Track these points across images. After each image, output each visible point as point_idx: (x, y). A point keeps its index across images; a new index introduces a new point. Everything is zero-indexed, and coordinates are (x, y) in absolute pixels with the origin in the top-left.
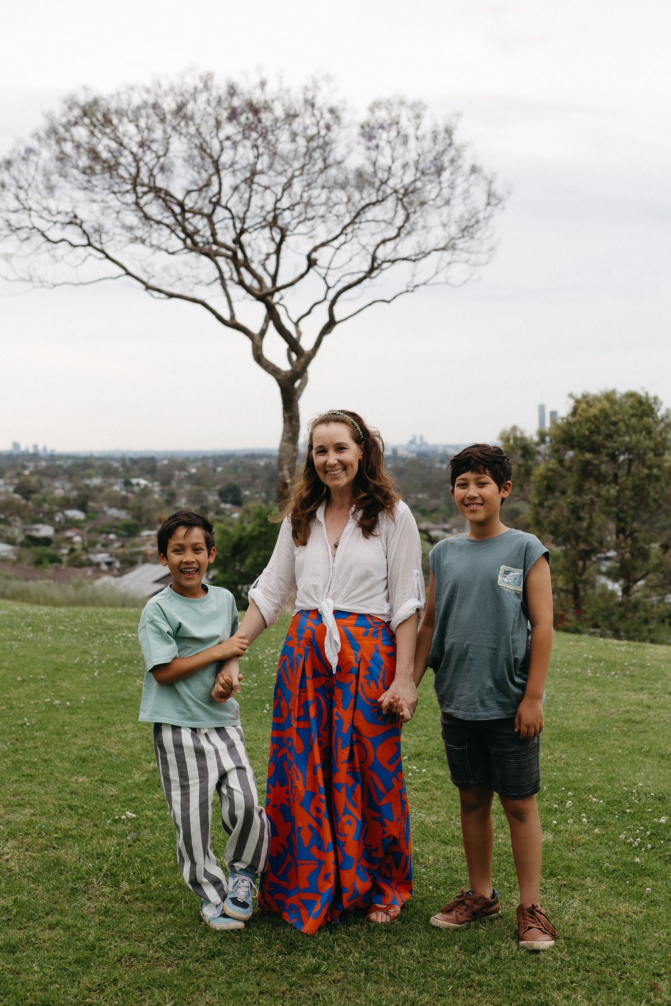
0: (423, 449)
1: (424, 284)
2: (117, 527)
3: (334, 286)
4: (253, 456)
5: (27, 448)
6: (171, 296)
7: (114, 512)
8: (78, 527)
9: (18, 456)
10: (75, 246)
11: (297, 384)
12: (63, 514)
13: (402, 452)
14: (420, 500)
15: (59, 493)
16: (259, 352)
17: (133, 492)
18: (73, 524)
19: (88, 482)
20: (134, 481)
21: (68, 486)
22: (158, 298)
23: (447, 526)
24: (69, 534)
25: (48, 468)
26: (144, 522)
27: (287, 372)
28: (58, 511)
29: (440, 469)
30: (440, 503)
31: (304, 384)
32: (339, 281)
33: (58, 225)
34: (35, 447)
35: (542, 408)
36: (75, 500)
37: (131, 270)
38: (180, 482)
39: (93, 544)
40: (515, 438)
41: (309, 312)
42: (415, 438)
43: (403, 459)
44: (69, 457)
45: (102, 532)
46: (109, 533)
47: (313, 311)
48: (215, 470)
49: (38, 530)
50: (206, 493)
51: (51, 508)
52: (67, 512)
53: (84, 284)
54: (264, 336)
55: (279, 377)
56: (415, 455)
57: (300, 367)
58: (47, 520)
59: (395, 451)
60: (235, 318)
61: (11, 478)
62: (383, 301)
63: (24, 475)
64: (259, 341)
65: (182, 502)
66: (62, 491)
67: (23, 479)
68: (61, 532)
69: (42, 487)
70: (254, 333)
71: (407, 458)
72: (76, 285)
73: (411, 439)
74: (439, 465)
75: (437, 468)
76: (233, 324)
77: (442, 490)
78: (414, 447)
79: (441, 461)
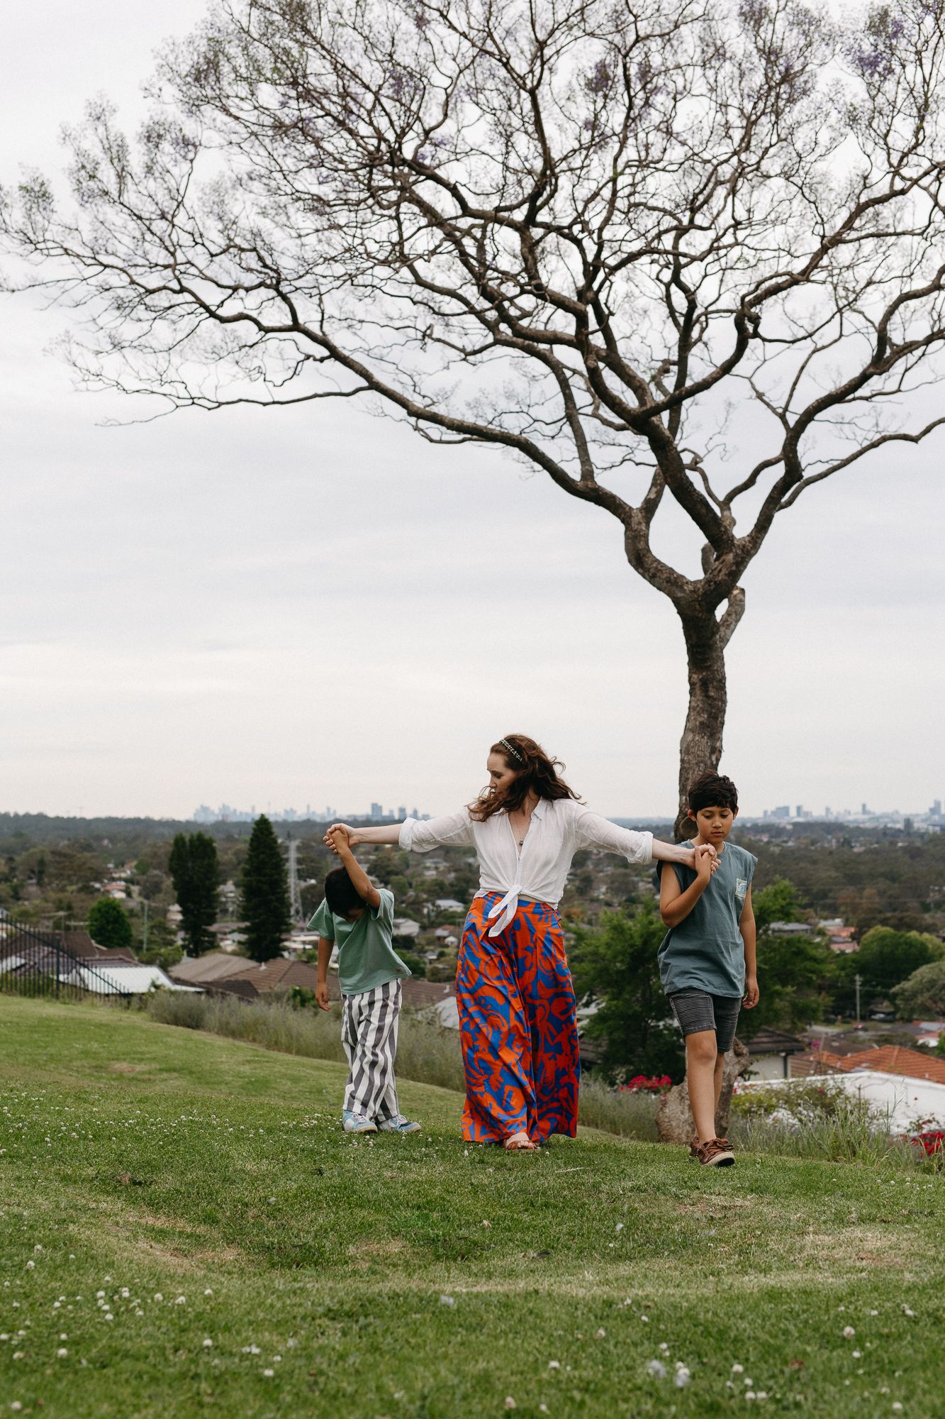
5: (391, 811)
8: (453, 924)
10: (268, 330)
11: (721, 610)
12: (433, 905)
13: (918, 825)
15: (431, 874)
16: (641, 545)
18: (449, 919)
21: (443, 866)
22: (441, 442)
24: (440, 932)
27: (695, 582)
28: (427, 901)
31: (737, 611)
34: (402, 810)
36: (451, 885)
37: (379, 377)
42: (937, 804)
43: (922, 836)
47: (759, 478)
50: (636, 879)
51: (417, 896)
52: (440, 902)
53: (282, 403)
54: (652, 515)
55: (680, 595)
56: (938, 829)
57: (724, 571)
58: (410, 912)
59: (908, 823)
60: (592, 477)
61: (368, 853)
62: (905, 437)
63: (383, 849)
64: (640, 523)
65: (601, 891)
66: (434, 872)
67: (381, 855)
68: (429, 930)
69: (408, 866)
70: (631, 508)
71: (927, 833)
72: (265, 404)
73: (932, 805)
76: (587, 490)
78: (936, 817)
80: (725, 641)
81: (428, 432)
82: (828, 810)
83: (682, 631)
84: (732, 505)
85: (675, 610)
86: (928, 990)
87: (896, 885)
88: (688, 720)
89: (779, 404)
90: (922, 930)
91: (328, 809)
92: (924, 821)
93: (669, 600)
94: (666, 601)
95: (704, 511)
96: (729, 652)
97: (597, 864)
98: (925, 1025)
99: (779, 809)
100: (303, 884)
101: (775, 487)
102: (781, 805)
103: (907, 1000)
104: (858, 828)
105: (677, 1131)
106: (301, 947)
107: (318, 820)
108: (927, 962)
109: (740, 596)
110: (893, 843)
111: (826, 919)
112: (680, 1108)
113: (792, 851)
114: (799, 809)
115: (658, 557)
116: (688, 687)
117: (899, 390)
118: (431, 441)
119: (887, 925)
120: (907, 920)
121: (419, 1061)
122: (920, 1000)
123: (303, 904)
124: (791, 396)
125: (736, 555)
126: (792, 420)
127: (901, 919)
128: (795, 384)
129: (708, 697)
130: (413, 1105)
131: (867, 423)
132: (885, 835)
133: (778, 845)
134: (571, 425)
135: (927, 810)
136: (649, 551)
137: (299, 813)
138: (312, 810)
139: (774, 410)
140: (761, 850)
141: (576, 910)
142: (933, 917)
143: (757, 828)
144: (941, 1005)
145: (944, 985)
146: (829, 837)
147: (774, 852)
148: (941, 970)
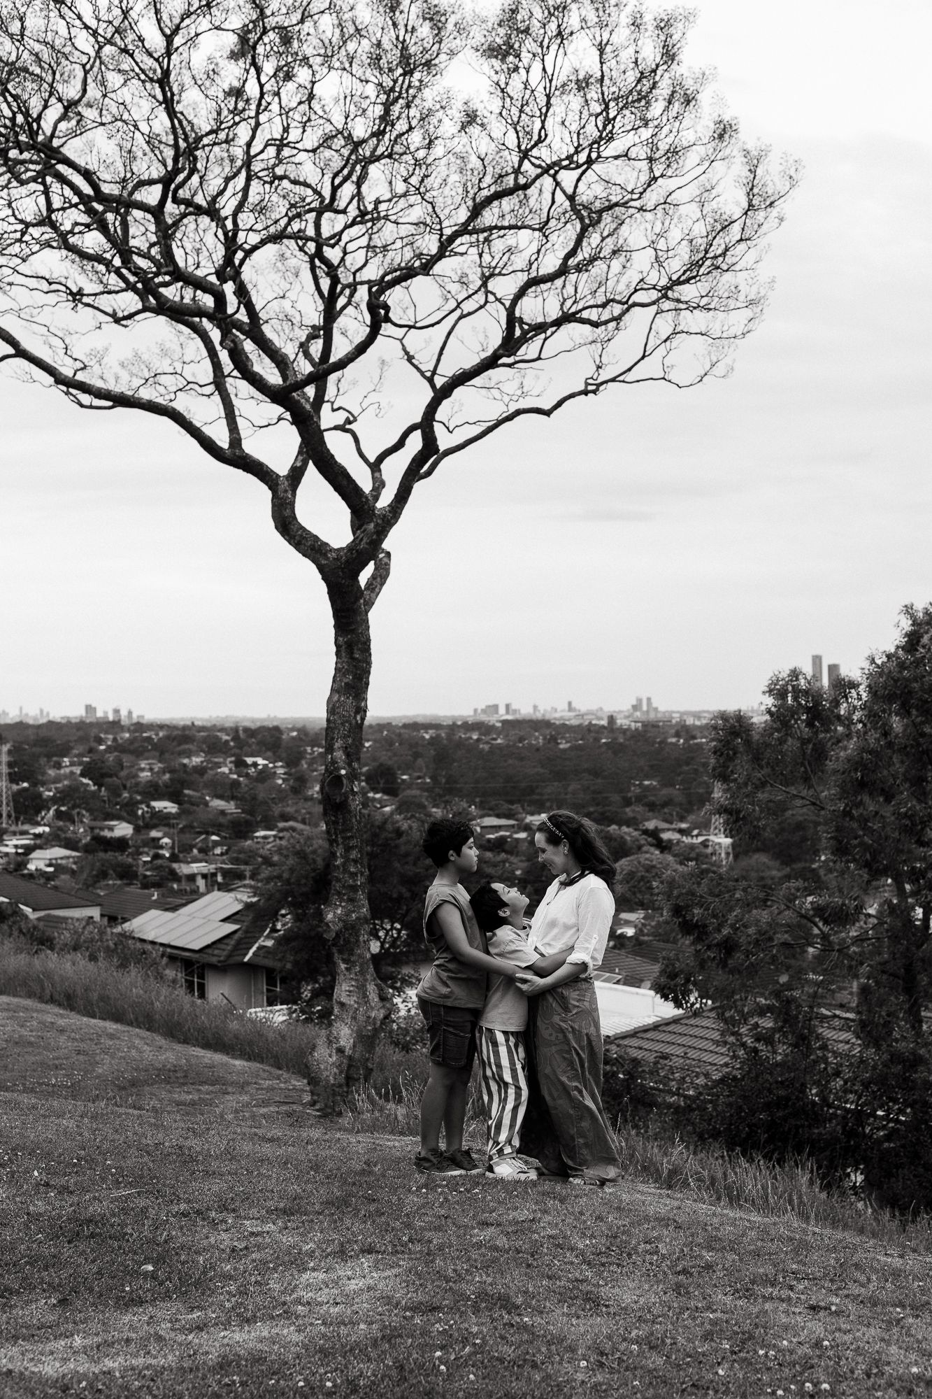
0: (652, 716)
2: (220, 825)
4: (415, 726)
5: (105, 714)
7: (218, 804)
8: (168, 825)
9: (91, 724)
12: (148, 806)
13: (621, 722)
14: (647, 788)
15: (145, 775)
16: (288, 512)
17: (247, 775)
18: (161, 820)
19: (186, 761)
20: (249, 760)
21: (157, 767)
23: (684, 826)
24: (154, 834)
25: (131, 741)
26: (259, 818)
27: (343, 548)
28: (141, 802)
29: (675, 744)
30: (675, 791)
31: (384, 572)
34: (117, 711)
35: (817, 661)
36: (166, 786)
38: (312, 762)
39: (186, 848)
40: (797, 692)
42: (640, 701)
43: (624, 731)
44: (161, 727)
45: (200, 833)
46: (208, 834)
49: (111, 829)
51: (131, 798)
52: (154, 804)
54: (299, 483)
55: (323, 562)
56: (640, 724)
58: (125, 814)
59: (612, 719)
60: (240, 445)
61: (81, 755)
62: (537, 411)
63: (98, 751)
64: (286, 491)
66: (149, 774)
67: (95, 757)
68: (143, 832)
69: (122, 768)
70: (278, 475)
71: (629, 729)
73: (634, 703)
74: (674, 740)
75: (671, 743)
76: (236, 458)
77: (679, 775)
78: (638, 714)
79: (677, 735)
80: (370, 604)
81: (79, 398)
82: (535, 707)
83: (327, 596)
84: (382, 466)
85: (320, 576)
86: (627, 882)
87: (599, 781)
88: (334, 681)
89: (427, 367)
90: (621, 823)
91: (42, 711)
92: (627, 717)
93: (313, 567)
94: (312, 568)
95: (345, 483)
96: (373, 616)
97: (310, 764)
98: (624, 916)
99: (489, 707)
100: (15, 787)
101: (414, 460)
102: (491, 703)
104: (564, 725)
105: (325, 1074)
106: (13, 851)
107: (31, 722)
108: (627, 856)
109: (386, 560)
110: (597, 740)
111: (532, 814)
112: (328, 1051)
113: (499, 747)
114: (508, 706)
115: (303, 524)
116: (334, 649)
117: (539, 358)
118: (82, 406)
120: (608, 814)
121: (95, 996)
123: (15, 808)
124: (438, 360)
125: (377, 525)
126: (439, 382)
127: (602, 814)
128: (442, 349)
129: (353, 658)
130: (82, 1045)
131: (511, 387)
132: (590, 731)
133: (487, 743)
134: (220, 394)
135: (630, 707)
136: (295, 518)
137: (11, 715)
138: (24, 712)
139: (422, 373)
140: (471, 748)
141: (290, 810)
142: (633, 811)
143: (468, 726)
144: (640, 896)
145: (642, 876)
146: (537, 734)
147: (483, 749)
148: (639, 863)
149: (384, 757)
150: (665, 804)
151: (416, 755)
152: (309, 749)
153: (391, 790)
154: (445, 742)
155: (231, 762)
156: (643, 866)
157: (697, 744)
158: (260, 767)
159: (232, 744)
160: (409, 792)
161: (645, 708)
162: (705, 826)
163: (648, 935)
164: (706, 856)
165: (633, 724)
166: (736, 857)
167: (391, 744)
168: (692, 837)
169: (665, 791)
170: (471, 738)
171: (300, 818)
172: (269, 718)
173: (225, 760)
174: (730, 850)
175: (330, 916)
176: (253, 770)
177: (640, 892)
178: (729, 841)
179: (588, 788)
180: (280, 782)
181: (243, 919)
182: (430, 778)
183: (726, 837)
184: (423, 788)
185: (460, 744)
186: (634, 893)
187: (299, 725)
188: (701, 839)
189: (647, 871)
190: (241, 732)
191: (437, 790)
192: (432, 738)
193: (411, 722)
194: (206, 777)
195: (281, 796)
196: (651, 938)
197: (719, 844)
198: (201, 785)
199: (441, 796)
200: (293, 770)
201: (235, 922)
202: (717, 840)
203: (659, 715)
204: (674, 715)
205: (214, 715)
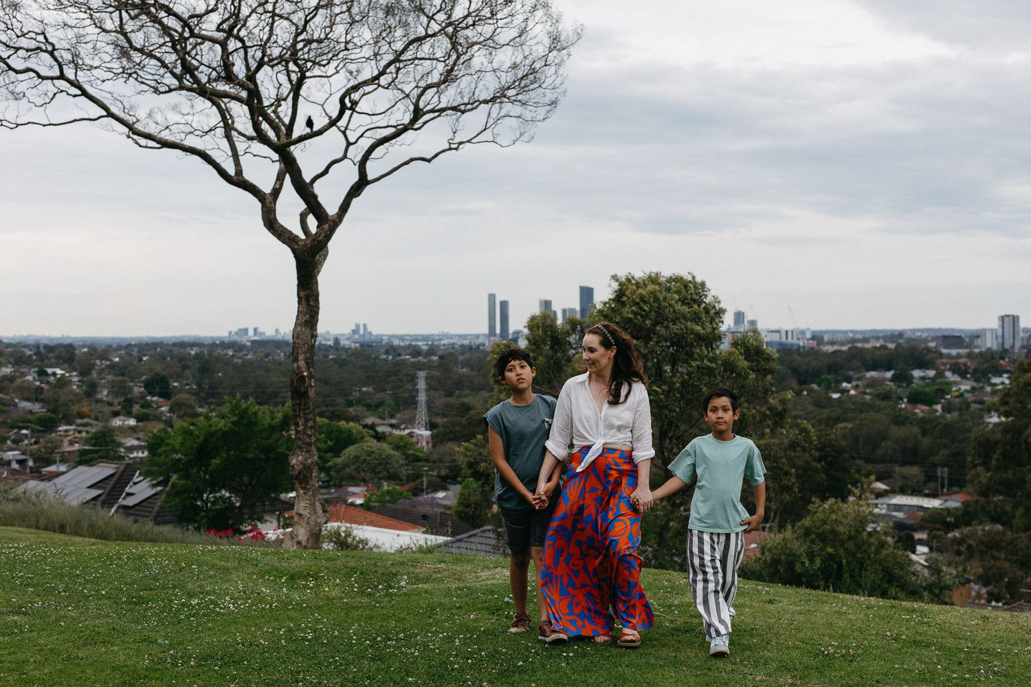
0: (367, 338)
1: (469, 141)
2: (29, 422)
3: (356, 142)
4: (182, 344)
6: (166, 144)
7: (25, 405)
10: (44, 78)
13: (344, 342)
14: (365, 393)
16: (272, 217)
17: (48, 382)
20: (50, 371)
22: (146, 147)
23: (393, 421)
26: (61, 416)
29: (386, 360)
30: (387, 396)
32: (362, 136)
33: (21, 53)
35: (492, 298)
37: (114, 110)
38: (101, 371)
41: (325, 172)
42: (358, 326)
43: (346, 350)
45: (13, 428)
46: (20, 428)
47: (331, 170)
48: (141, 360)
50: (131, 384)
53: (55, 125)
54: (278, 197)
55: (296, 247)
56: (358, 345)
57: (323, 235)
59: (337, 340)
60: (242, 174)
62: (423, 159)
64: (271, 203)
65: (104, 394)
70: (265, 193)
71: (350, 348)
72: (44, 126)
73: (354, 328)
74: (385, 356)
75: (383, 359)
76: (239, 181)
77: (389, 383)
78: (356, 336)
79: (387, 353)
81: (139, 141)
82: (277, 331)
86: (354, 464)
87: (328, 387)
90: (348, 420)
92: (348, 339)
93: (289, 250)
98: (351, 489)
99: (240, 330)
101: (352, 187)
102: (242, 327)
103: (338, 472)
108: (353, 444)
110: (327, 356)
113: (251, 363)
114: (255, 330)
115: (282, 224)
116: (297, 299)
118: (140, 146)
119: (323, 417)
120: (338, 413)
122: (348, 470)
125: (330, 226)
127: (333, 413)
129: (309, 305)
132: (320, 349)
133: (240, 358)
135: (350, 331)
136: (277, 220)
140: (227, 362)
141: (85, 409)
142: (356, 411)
143: (224, 345)
144: (362, 474)
145: (365, 459)
146: (278, 351)
147: (237, 363)
148: (363, 449)
149: (159, 368)
150: (379, 405)
151: (185, 367)
152: (98, 362)
153: (166, 394)
154: (207, 357)
155: (35, 372)
156: (366, 452)
157: (402, 360)
158: (58, 376)
159: (34, 357)
160: (179, 396)
161: (362, 332)
162: (411, 422)
163: (374, 502)
164: (411, 444)
165: (353, 344)
166: (434, 446)
167: (164, 358)
168: (401, 430)
169: (379, 396)
170: (228, 354)
171: (93, 417)
172: (63, 338)
173: (30, 370)
174: (430, 440)
175: (294, 461)
176: (53, 378)
177: (363, 471)
178: (428, 433)
179: (320, 393)
180: (75, 387)
181: (105, 486)
182: (196, 385)
183: (427, 430)
184: (191, 392)
185: (219, 359)
186: (359, 472)
187: (89, 343)
188: (407, 431)
189: (368, 455)
190: (42, 349)
191: (202, 394)
192: (196, 354)
193: (179, 341)
194: (15, 384)
195: (77, 399)
196: (378, 504)
197: (421, 435)
198: (11, 390)
199: (204, 398)
200: (85, 379)
201: (99, 488)
202: (419, 432)
203: (373, 338)
204: (384, 338)
205: (18, 334)
